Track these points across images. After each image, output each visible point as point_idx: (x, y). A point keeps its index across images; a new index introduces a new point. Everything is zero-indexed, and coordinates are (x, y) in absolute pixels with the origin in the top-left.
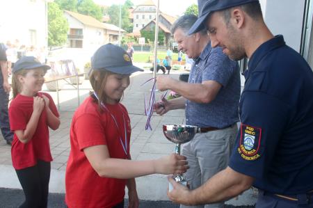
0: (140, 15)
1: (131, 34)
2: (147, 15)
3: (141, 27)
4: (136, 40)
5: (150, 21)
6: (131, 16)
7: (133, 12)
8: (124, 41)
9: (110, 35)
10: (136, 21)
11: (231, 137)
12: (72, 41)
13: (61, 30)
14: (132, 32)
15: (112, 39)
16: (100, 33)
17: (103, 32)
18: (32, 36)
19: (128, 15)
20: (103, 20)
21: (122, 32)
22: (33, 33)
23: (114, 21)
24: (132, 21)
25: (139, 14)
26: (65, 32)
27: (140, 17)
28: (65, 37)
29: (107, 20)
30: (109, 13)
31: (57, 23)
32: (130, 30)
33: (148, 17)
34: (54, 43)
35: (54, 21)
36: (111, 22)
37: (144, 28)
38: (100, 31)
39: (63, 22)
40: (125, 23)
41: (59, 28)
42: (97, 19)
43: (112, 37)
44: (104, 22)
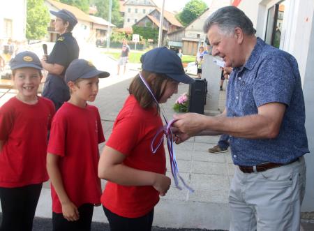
0: (133, 9)
1: (121, 30)
2: (140, 9)
3: (133, 22)
4: (127, 36)
5: (144, 15)
6: (122, 9)
7: (124, 5)
8: (113, 38)
9: (97, 30)
10: (127, 15)
11: (299, 175)
12: (52, 34)
13: (41, 21)
14: (122, 27)
15: (99, 34)
16: (86, 27)
17: (89, 26)
18: (7, 26)
19: (118, 8)
20: (89, 12)
21: (112, 27)
22: (9, 23)
23: (102, 14)
24: (123, 14)
25: (131, 7)
26: (45, 24)
27: (133, 10)
28: (44, 29)
29: (94, 13)
30: (96, 5)
31: (36, 12)
32: (121, 25)
33: (142, 11)
34: (31, 35)
35: (33, 10)
36: (99, 15)
37: (137, 23)
38: (86, 24)
39: (43, 12)
40: (114, 16)
41: (39, 19)
42: (82, 10)
43: (99, 31)
44: (91, 14)
